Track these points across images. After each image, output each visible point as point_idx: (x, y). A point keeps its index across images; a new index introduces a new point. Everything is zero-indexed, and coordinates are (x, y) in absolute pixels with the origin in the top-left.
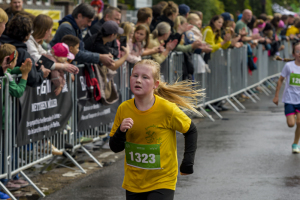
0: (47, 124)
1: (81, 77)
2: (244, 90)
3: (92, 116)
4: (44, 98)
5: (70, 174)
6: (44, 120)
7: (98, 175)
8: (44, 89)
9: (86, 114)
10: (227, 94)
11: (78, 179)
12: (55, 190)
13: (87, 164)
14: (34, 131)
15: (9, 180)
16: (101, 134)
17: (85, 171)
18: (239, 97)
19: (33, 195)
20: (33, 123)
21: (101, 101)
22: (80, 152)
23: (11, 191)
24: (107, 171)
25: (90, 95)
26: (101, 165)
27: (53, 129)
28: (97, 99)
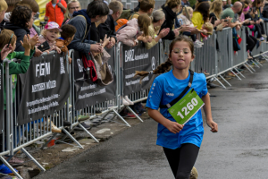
0: (46, 103)
1: (78, 60)
3: (88, 95)
4: (44, 79)
5: (69, 150)
6: (43, 100)
7: (94, 151)
8: (44, 69)
9: (82, 93)
11: (76, 154)
12: (55, 165)
13: (83, 140)
14: (34, 111)
16: (97, 112)
17: (82, 147)
18: (225, 75)
19: (35, 170)
20: (33, 103)
21: (98, 83)
22: (78, 129)
23: (14, 167)
24: (103, 146)
26: (97, 141)
27: (52, 109)
28: (94, 80)
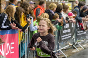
0: (67, 36)
1: (78, 23)
3: (80, 34)
4: (67, 29)
5: (74, 51)
7: (82, 51)
8: (67, 26)
9: (79, 33)
11: (77, 52)
12: (70, 56)
13: (79, 48)
14: (64, 39)
15: (57, 53)
16: (83, 39)
17: (79, 50)
19: (64, 57)
20: (64, 36)
21: (83, 30)
22: (77, 45)
23: (57, 56)
24: (85, 50)
25: (80, 28)
26: (83, 48)
27: (69, 38)
28: (82, 29)
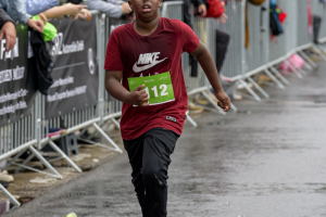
2: (264, 67)
10: (241, 73)
